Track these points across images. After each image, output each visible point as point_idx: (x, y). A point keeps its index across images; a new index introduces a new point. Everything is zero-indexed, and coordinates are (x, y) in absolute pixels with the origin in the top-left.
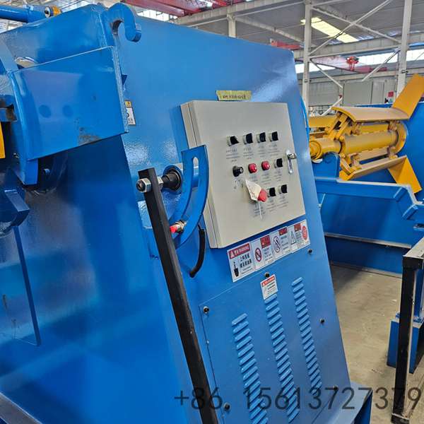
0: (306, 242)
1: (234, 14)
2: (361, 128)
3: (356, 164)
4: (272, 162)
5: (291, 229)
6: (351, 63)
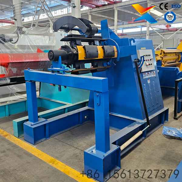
0: (155, 75)
1: (117, 7)
2: (167, 54)
3: (166, 63)
4: (149, 59)
5: (152, 72)
6: (168, 27)
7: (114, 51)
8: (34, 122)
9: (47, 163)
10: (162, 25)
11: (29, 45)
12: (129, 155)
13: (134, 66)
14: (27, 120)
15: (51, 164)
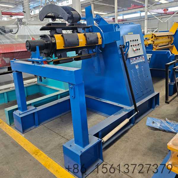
0: (144, 60)
2: (159, 38)
3: (158, 47)
4: (137, 44)
5: (141, 57)
6: (165, 11)
7: (98, 38)
8: (23, 111)
9: (31, 154)
10: (160, 9)
11: (29, 34)
12: (114, 145)
13: (120, 52)
14: (17, 109)
15: (34, 155)
